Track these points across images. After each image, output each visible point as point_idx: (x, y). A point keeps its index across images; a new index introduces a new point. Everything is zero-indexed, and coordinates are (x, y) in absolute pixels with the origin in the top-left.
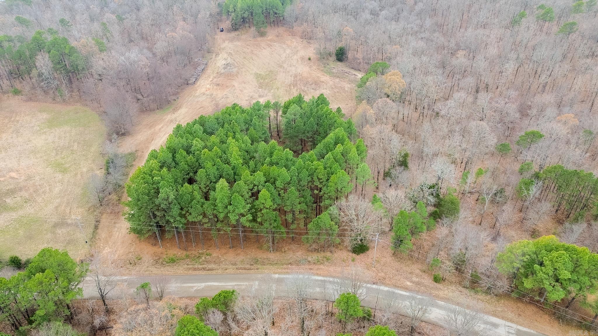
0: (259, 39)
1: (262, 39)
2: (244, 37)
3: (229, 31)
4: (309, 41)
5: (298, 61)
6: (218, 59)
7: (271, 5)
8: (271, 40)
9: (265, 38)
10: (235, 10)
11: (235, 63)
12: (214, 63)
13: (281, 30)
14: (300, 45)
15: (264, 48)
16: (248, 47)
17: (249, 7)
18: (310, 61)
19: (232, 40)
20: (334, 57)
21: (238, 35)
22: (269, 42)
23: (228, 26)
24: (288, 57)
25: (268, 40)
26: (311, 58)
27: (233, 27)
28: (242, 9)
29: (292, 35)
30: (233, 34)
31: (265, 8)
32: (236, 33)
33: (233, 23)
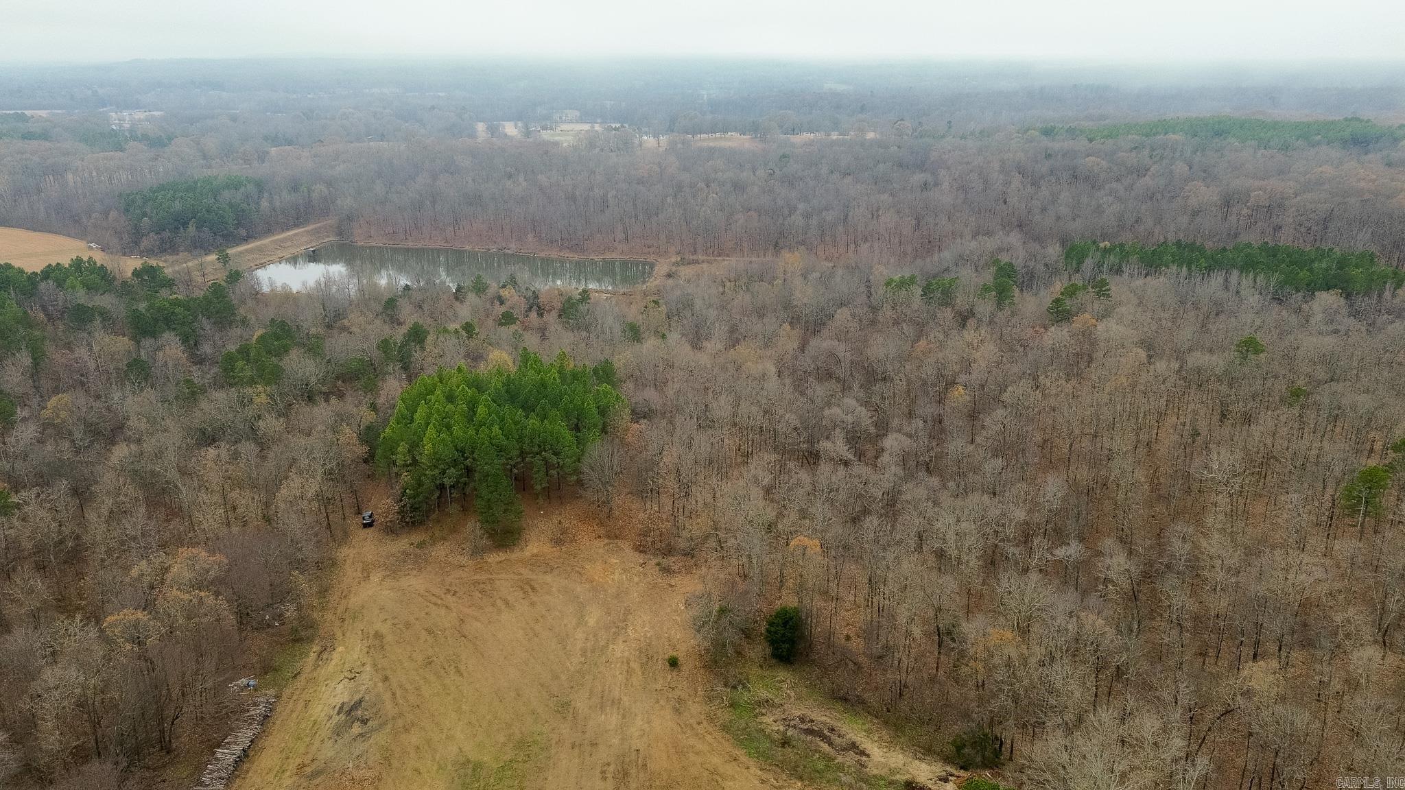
0: (494, 558)
1: (500, 556)
2: (440, 551)
3: (391, 530)
4: (665, 562)
5: (629, 672)
6: (323, 672)
7: (536, 441)
8: (535, 563)
9: (516, 555)
10: (414, 458)
11: (387, 696)
12: (301, 704)
13: (565, 516)
14: (636, 579)
15: (507, 603)
16: (450, 599)
17: (462, 451)
18: (675, 674)
19: (394, 570)
20: (758, 651)
21: (421, 545)
22: (526, 573)
23: (387, 517)
24: (593, 651)
25: (524, 562)
26: (681, 660)
27: (403, 516)
28: (438, 460)
29: (608, 537)
30: (402, 543)
31: (515, 453)
32: (416, 538)
33: (405, 506)
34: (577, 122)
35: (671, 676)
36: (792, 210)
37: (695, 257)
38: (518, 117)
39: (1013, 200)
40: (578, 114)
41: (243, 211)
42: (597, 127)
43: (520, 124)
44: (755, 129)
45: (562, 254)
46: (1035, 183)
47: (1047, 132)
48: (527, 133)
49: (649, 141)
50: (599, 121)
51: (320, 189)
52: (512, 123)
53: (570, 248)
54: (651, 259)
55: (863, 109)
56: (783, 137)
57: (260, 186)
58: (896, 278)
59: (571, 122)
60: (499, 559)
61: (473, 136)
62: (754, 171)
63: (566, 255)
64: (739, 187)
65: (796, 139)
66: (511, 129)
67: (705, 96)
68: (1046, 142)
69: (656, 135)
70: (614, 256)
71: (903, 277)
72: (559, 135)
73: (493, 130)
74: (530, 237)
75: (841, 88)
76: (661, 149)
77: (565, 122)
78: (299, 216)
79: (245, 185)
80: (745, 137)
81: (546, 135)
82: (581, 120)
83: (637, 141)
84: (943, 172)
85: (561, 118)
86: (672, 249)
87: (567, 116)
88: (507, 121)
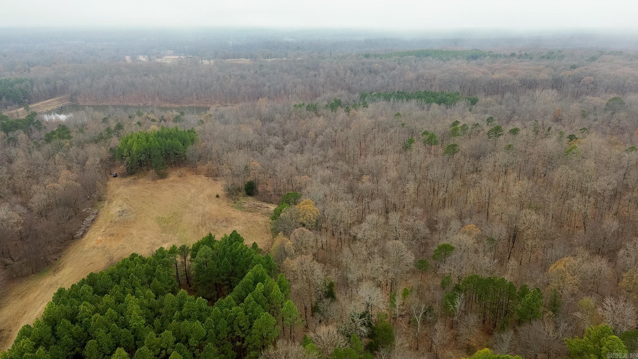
0: (159, 181)
2: (141, 180)
3: (124, 176)
4: (215, 178)
5: (205, 199)
6: (111, 206)
7: (171, 146)
8: (173, 181)
9: (167, 180)
10: (130, 154)
11: (133, 209)
12: (106, 212)
13: (183, 170)
14: (206, 183)
15: (165, 190)
16: (147, 190)
17: (146, 150)
19: (127, 185)
20: (244, 192)
21: (135, 179)
22: (170, 184)
23: (123, 171)
24: (194, 197)
25: (170, 181)
26: (220, 195)
27: (128, 171)
28: (138, 152)
29: (196, 174)
30: (129, 179)
31: (164, 150)
32: (133, 178)
33: (128, 167)
34: (173, 55)
35: (217, 199)
36: (264, 85)
37: (226, 104)
38: (144, 54)
39: (347, 80)
40: (173, 52)
41: (26, 92)
42: (182, 57)
43: (146, 56)
44: (252, 57)
45: (171, 105)
46: (355, 74)
47: (367, 56)
48: (150, 60)
49: (206, 62)
50: (182, 55)
51: (60, 83)
52: (142, 56)
53: (174, 103)
54: (208, 106)
55: (298, 48)
56: (263, 59)
57: (32, 81)
58: (298, 104)
59: (170, 55)
60: (161, 181)
61: (125, 61)
62: (249, 70)
63: (173, 105)
64: (243, 77)
65: (269, 60)
66: (142, 58)
67: (231, 44)
68: (365, 60)
69: (209, 60)
70: (193, 105)
71: (300, 104)
72: (165, 60)
73: (133, 58)
74: (157, 98)
75: (290, 40)
76: (211, 65)
77: (167, 55)
78: (52, 93)
79: (25, 82)
80: (248, 60)
81: (159, 60)
82: (174, 54)
83: (200, 62)
84: (321, 70)
85: (165, 53)
86: (217, 102)
87: (167, 53)
88: (140, 55)
